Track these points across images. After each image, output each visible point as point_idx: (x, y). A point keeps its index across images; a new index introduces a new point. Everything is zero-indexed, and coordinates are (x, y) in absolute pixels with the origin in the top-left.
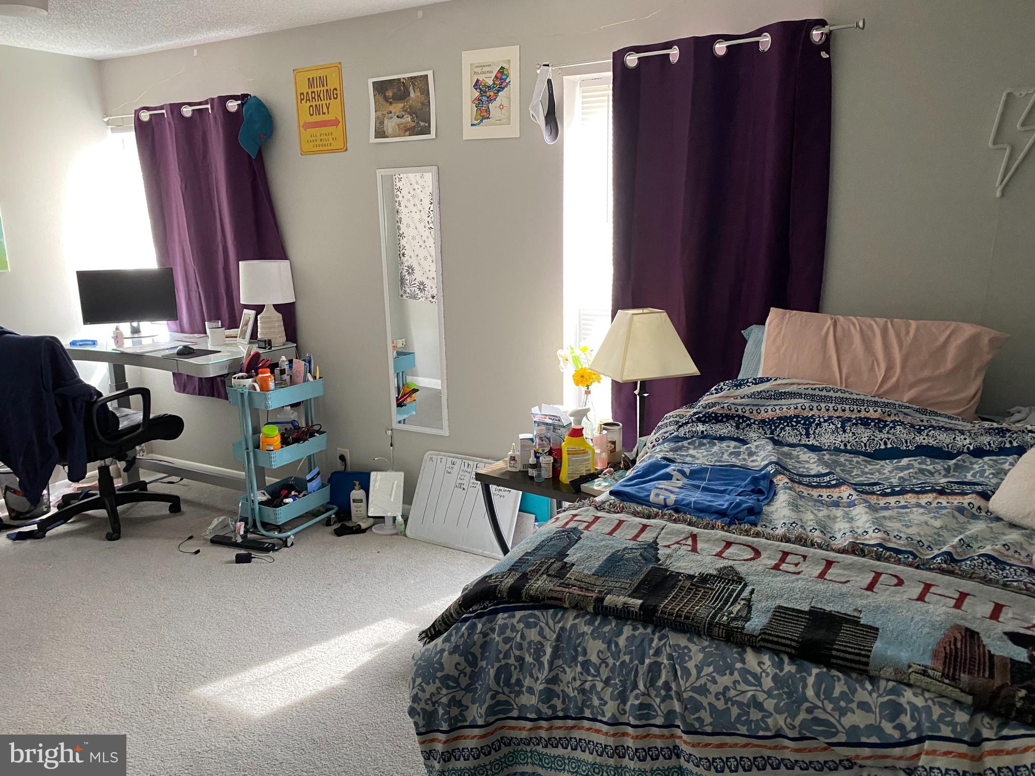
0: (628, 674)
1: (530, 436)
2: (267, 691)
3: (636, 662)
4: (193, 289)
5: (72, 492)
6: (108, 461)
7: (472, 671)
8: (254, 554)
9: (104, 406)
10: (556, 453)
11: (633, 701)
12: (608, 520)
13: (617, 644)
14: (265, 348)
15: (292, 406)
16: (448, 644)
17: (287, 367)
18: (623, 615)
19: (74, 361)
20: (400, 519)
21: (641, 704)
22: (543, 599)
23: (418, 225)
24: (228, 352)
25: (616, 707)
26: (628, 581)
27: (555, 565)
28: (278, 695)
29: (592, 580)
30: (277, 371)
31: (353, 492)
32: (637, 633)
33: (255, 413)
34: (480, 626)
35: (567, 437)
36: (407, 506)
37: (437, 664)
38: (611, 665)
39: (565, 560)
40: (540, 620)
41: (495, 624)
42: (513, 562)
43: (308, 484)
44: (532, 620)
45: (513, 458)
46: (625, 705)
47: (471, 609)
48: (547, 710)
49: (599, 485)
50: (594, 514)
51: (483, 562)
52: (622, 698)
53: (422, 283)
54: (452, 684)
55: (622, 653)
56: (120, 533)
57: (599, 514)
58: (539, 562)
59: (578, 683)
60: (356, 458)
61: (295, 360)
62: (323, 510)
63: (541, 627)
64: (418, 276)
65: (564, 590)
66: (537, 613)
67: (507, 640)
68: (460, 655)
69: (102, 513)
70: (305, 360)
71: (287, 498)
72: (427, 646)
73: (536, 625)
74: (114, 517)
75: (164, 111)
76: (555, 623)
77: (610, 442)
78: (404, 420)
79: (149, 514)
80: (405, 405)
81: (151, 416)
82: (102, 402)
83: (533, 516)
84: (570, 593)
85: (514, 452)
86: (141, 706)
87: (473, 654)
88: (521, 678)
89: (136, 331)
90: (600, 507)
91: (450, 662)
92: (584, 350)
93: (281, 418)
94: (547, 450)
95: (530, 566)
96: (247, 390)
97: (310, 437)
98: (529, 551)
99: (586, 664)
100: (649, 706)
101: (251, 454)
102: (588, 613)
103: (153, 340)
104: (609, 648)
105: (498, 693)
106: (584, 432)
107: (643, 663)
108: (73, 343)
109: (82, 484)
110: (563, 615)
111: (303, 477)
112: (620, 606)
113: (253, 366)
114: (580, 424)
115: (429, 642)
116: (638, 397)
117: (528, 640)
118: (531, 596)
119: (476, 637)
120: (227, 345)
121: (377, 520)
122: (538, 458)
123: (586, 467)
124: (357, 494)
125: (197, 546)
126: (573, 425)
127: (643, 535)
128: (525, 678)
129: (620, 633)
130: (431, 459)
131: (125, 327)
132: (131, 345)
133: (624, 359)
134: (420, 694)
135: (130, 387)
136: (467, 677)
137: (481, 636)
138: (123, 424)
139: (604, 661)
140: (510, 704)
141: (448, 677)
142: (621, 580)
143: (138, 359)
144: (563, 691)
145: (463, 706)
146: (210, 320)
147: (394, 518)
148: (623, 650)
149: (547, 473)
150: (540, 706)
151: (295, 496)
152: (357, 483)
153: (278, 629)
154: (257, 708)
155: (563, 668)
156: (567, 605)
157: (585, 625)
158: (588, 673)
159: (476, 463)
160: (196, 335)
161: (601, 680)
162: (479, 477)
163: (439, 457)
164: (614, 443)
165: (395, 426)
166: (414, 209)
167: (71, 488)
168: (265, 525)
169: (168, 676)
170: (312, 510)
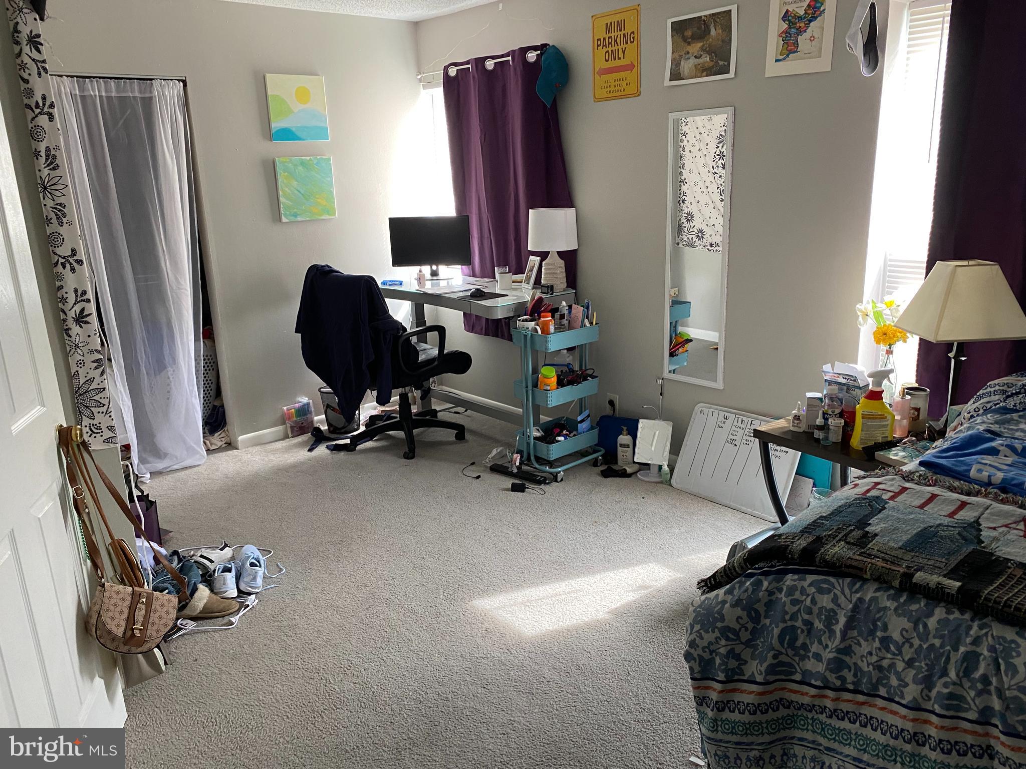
0: (938, 658)
1: (819, 395)
2: (537, 613)
3: (948, 648)
4: (486, 236)
5: (377, 413)
6: (407, 389)
7: (754, 627)
8: (527, 485)
9: (408, 340)
10: (848, 416)
11: (939, 688)
12: (919, 492)
13: (925, 626)
14: (547, 293)
15: (569, 350)
16: (731, 597)
17: (566, 312)
18: (936, 595)
19: (386, 299)
20: (666, 468)
21: (950, 693)
22: (840, 566)
23: (702, 170)
24: (514, 296)
25: (919, 692)
26: (944, 560)
27: (854, 533)
28: (547, 618)
29: (899, 553)
30: (557, 315)
31: (621, 437)
32: (951, 617)
33: (535, 353)
34: (766, 584)
35: (862, 400)
36: (674, 457)
37: (718, 614)
38: (916, 646)
39: (867, 529)
40: (834, 587)
41: (783, 584)
42: (805, 524)
43: (579, 425)
44: (826, 586)
45: (797, 418)
46: (930, 691)
47: (757, 566)
48: (835, 681)
49: (896, 454)
50: (900, 484)
51: (752, 521)
52: (928, 683)
53: (701, 231)
54: (731, 636)
55: (931, 636)
56: (414, 453)
57: (907, 485)
58: (836, 528)
59: (874, 659)
60: (625, 405)
61: (573, 305)
62: (591, 451)
63: (835, 594)
64: (697, 223)
65: (865, 559)
66: (832, 579)
67: (794, 602)
68: (743, 609)
69: (401, 434)
70: (583, 306)
71: (560, 436)
72: (708, 595)
73: (829, 591)
74: (410, 438)
75: (469, 66)
76: (852, 593)
77: (914, 408)
78: (674, 370)
79: (439, 439)
80: (676, 355)
81: (446, 352)
82: (407, 337)
83: (812, 481)
84: (872, 564)
85: (799, 411)
86: (429, 608)
87: (756, 611)
88: (808, 642)
89: (434, 274)
90: (907, 477)
91: (731, 615)
92: (889, 306)
93: (557, 360)
94: (837, 411)
95: (825, 531)
96: (530, 333)
97: (583, 381)
98: (824, 515)
99: (886, 642)
100: (961, 698)
101: (530, 392)
102: (892, 587)
103: (448, 283)
104: (915, 628)
105: (782, 653)
106: (884, 395)
107: (956, 650)
108: (384, 283)
109: (386, 408)
110: (861, 587)
111: (575, 419)
112: (932, 585)
113: (536, 310)
114: (881, 386)
115: (708, 592)
116: (953, 361)
117: (819, 605)
118: (826, 561)
119: (761, 594)
120: (513, 289)
121: (643, 466)
122: (826, 419)
123: (883, 433)
124: (624, 439)
125: (478, 472)
126: (871, 387)
127: (961, 513)
128: (812, 643)
129: (930, 614)
130: (702, 411)
131: (426, 270)
132: (430, 287)
133: (941, 317)
134: (698, 641)
135: (428, 325)
136: (749, 632)
137: (767, 593)
138: (422, 357)
139: (908, 640)
140: (793, 667)
141: (728, 629)
142: (933, 558)
143: (438, 300)
144: (855, 664)
145: (743, 660)
146: (499, 266)
147: (660, 467)
148: (933, 632)
149: (835, 436)
150: (828, 674)
151: (567, 435)
152: (625, 428)
153: (547, 557)
154: (527, 626)
155: (858, 641)
156: (868, 576)
157: (888, 599)
158: (888, 650)
159: (750, 420)
160: (486, 280)
161: (903, 660)
162: (757, 434)
163: (712, 410)
164: (918, 410)
165: (666, 375)
166: (699, 154)
167: (377, 411)
168: (538, 459)
169: (451, 585)
170: (581, 450)
